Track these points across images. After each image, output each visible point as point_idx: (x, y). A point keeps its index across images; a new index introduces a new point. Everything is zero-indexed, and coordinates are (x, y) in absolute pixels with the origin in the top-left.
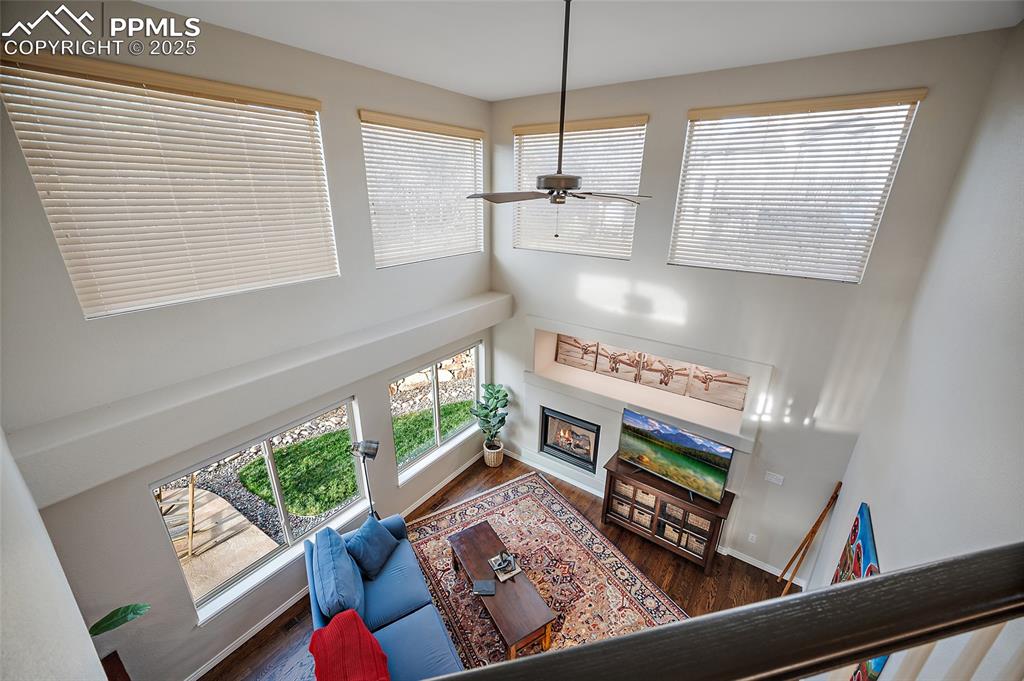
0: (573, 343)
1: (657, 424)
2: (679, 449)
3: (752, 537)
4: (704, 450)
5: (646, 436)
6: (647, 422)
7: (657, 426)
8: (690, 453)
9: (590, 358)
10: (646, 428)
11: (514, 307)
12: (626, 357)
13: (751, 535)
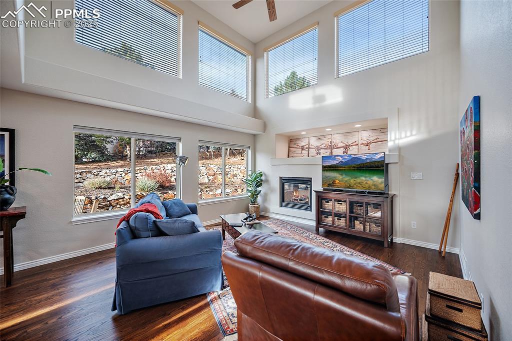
0: (297, 147)
1: (340, 158)
2: (354, 167)
3: (414, 224)
4: (368, 161)
5: (336, 167)
6: (335, 159)
7: (341, 159)
8: (361, 167)
9: (305, 151)
10: (335, 162)
11: (265, 127)
12: (324, 145)
13: (412, 222)
